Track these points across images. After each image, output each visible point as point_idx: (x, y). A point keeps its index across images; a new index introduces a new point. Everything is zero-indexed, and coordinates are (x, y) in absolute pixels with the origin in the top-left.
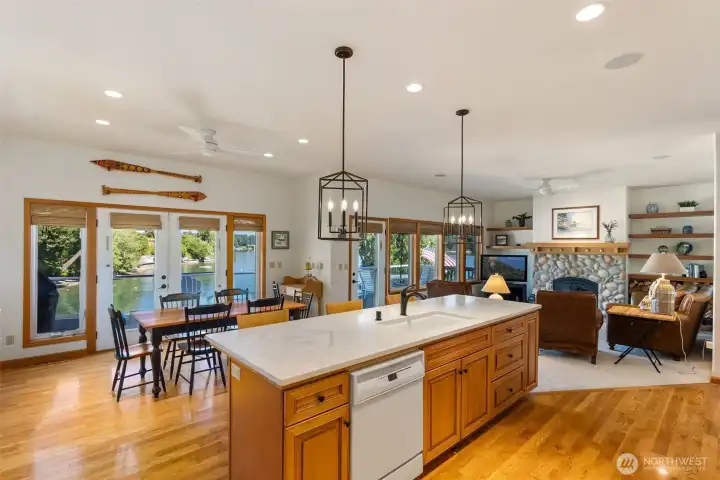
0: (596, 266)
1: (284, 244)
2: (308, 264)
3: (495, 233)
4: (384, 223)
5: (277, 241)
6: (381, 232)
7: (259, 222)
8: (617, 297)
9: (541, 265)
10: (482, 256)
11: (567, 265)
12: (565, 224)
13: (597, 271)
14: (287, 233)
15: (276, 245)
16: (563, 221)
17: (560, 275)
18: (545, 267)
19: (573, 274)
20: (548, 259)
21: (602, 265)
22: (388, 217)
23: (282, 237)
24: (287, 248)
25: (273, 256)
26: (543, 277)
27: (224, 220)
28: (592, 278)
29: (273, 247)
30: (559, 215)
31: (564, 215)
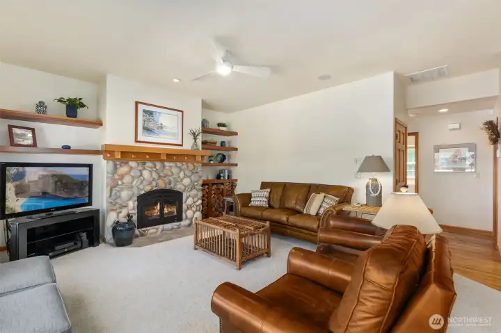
0: (182, 175)
8: (197, 203)
9: (122, 177)
11: (155, 175)
12: (151, 125)
13: (182, 180)
16: (149, 120)
17: (148, 188)
18: (127, 179)
19: (162, 185)
20: (131, 168)
21: (187, 172)
26: (125, 194)
28: (179, 187)
30: (144, 111)
31: (151, 113)
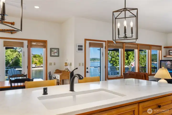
1: (56, 54)
2: (66, 63)
3: (168, 49)
4: (104, 43)
5: (52, 53)
6: (103, 47)
7: (44, 44)
10: (161, 61)
14: (58, 49)
15: (52, 55)
22: (106, 40)
23: (56, 51)
24: (58, 56)
25: (51, 60)
27: (26, 43)
29: (51, 56)
